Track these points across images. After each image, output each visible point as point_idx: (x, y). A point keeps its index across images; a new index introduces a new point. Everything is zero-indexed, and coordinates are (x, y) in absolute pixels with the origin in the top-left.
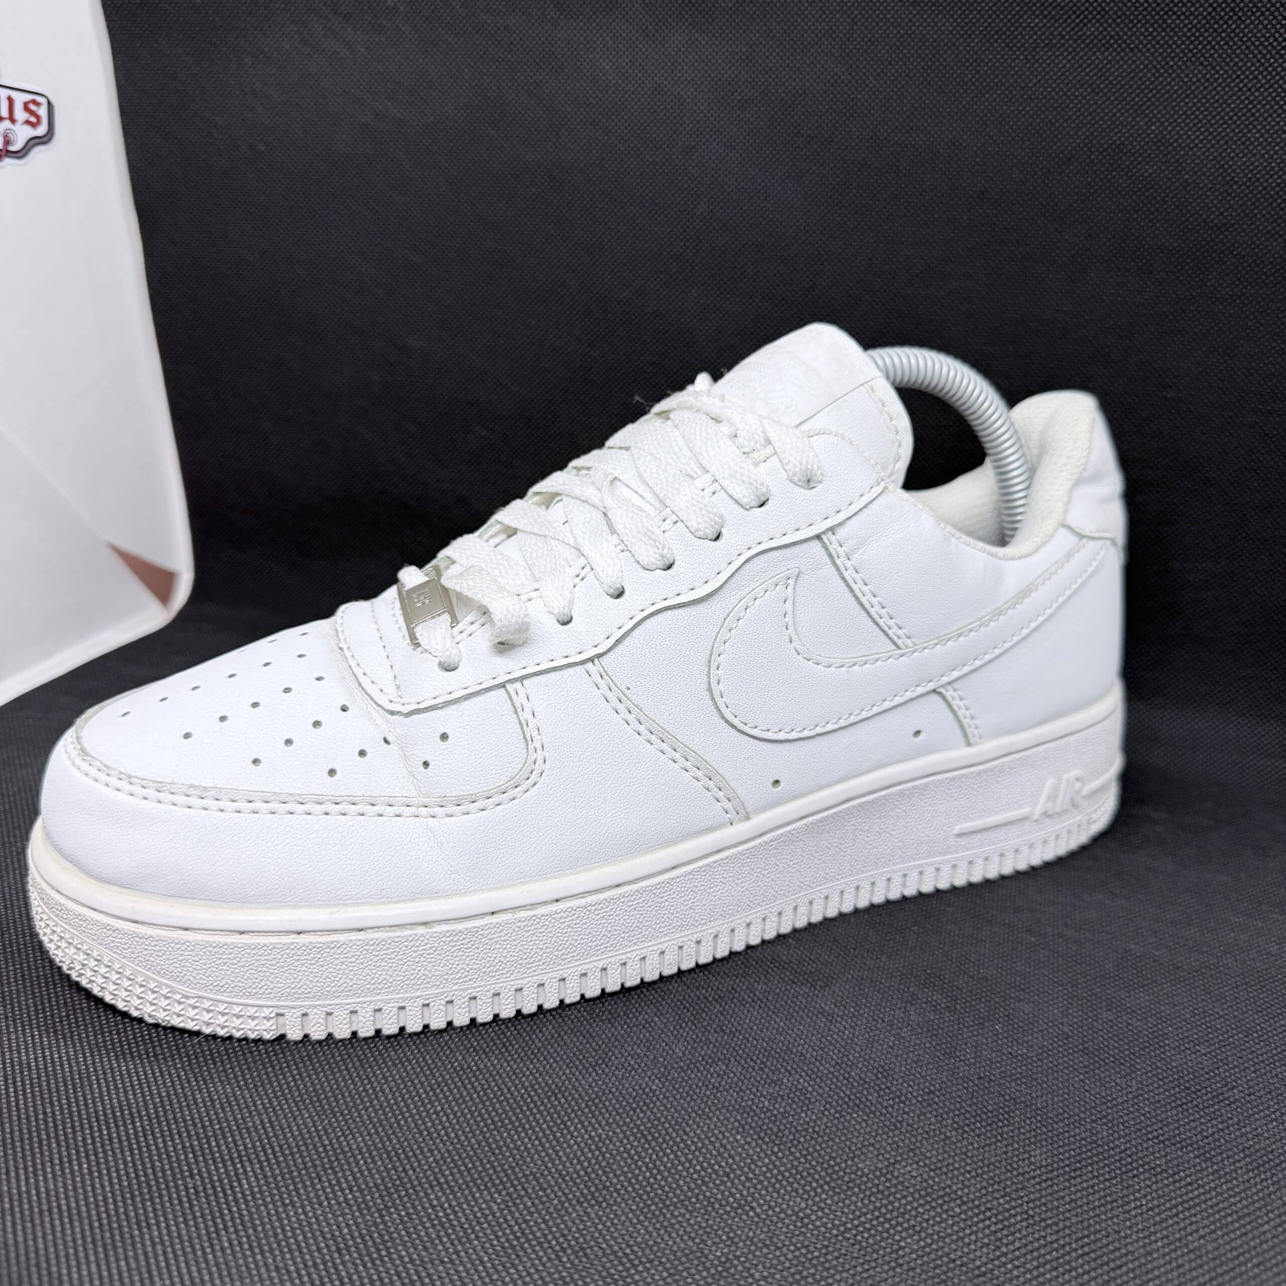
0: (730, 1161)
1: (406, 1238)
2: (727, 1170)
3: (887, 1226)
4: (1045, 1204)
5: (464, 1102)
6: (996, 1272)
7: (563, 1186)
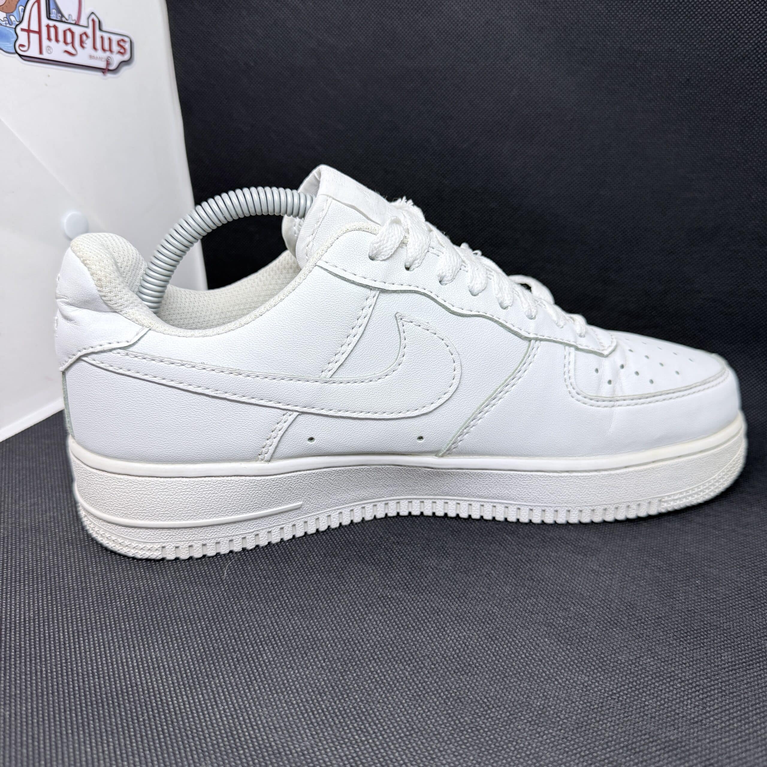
0: (542, 653)
1: (357, 689)
2: (541, 658)
3: (637, 692)
4: (732, 684)
5: (385, 614)
6: (704, 722)
7: (445, 663)
